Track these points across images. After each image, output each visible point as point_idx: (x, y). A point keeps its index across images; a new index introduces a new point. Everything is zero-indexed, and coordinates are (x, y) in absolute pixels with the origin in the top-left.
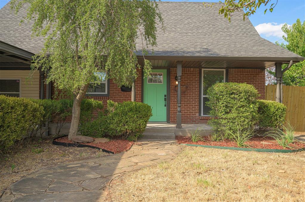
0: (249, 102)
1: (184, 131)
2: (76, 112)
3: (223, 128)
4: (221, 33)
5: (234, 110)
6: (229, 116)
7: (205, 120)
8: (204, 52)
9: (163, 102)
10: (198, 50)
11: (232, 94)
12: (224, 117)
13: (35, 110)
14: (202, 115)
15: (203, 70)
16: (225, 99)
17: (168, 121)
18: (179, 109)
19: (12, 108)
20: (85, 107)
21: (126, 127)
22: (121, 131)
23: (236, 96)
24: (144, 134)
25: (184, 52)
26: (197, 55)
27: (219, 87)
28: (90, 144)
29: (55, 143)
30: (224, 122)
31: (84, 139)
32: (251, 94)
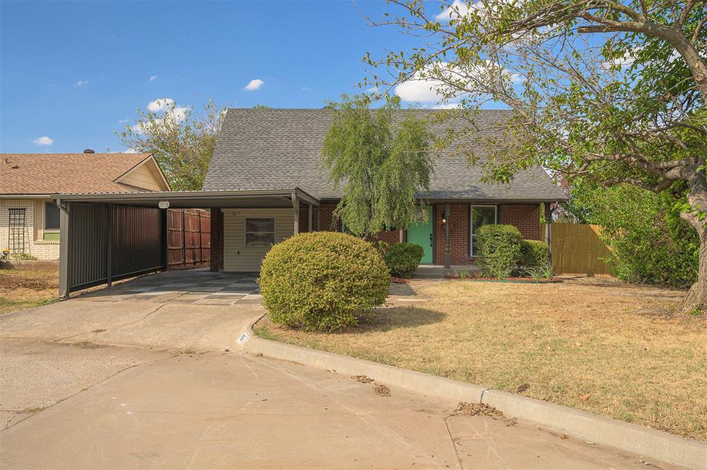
0: (511, 243)
1: (452, 271)
3: (488, 266)
5: (497, 251)
6: (493, 255)
7: (472, 261)
8: (472, 191)
9: (429, 242)
10: (467, 188)
11: (496, 236)
12: (489, 256)
14: (471, 255)
15: (472, 206)
16: (489, 241)
17: (434, 263)
18: (447, 249)
21: (402, 266)
23: (499, 238)
25: (452, 192)
27: (484, 229)
30: (489, 260)
32: (514, 236)
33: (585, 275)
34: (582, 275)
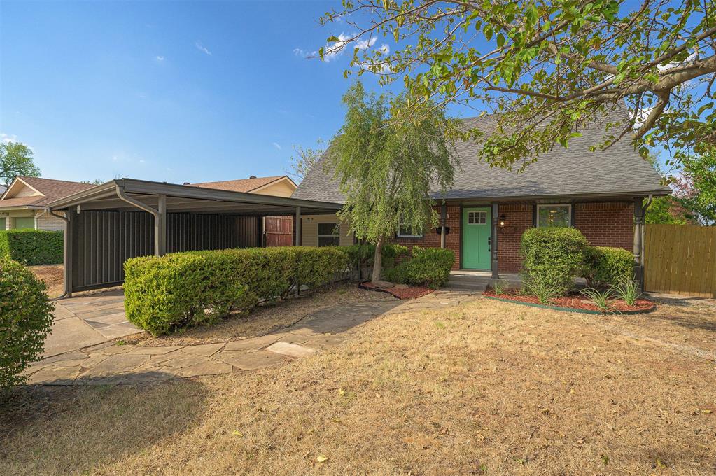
0: (566, 252)
2: (378, 258)
4: (576, 152)
9: (487, 247)
10: (523, 184)
11: (543, 242)
13: (340, 257)
15: (538, 206)
16: (534, 248)
18: (495, 256)
19: (320, 257)
20: (388, 254)
21: (425, 275)
22: (420, 279)
23: (548, 245)
24: (450, 282)
26: (516, 193)
28: (387, 290)
29: (360, 287)
31: (383, 284)
32: (570, 242)
33: (708, 295)
34: (702, 296)
